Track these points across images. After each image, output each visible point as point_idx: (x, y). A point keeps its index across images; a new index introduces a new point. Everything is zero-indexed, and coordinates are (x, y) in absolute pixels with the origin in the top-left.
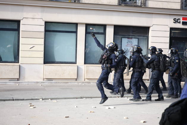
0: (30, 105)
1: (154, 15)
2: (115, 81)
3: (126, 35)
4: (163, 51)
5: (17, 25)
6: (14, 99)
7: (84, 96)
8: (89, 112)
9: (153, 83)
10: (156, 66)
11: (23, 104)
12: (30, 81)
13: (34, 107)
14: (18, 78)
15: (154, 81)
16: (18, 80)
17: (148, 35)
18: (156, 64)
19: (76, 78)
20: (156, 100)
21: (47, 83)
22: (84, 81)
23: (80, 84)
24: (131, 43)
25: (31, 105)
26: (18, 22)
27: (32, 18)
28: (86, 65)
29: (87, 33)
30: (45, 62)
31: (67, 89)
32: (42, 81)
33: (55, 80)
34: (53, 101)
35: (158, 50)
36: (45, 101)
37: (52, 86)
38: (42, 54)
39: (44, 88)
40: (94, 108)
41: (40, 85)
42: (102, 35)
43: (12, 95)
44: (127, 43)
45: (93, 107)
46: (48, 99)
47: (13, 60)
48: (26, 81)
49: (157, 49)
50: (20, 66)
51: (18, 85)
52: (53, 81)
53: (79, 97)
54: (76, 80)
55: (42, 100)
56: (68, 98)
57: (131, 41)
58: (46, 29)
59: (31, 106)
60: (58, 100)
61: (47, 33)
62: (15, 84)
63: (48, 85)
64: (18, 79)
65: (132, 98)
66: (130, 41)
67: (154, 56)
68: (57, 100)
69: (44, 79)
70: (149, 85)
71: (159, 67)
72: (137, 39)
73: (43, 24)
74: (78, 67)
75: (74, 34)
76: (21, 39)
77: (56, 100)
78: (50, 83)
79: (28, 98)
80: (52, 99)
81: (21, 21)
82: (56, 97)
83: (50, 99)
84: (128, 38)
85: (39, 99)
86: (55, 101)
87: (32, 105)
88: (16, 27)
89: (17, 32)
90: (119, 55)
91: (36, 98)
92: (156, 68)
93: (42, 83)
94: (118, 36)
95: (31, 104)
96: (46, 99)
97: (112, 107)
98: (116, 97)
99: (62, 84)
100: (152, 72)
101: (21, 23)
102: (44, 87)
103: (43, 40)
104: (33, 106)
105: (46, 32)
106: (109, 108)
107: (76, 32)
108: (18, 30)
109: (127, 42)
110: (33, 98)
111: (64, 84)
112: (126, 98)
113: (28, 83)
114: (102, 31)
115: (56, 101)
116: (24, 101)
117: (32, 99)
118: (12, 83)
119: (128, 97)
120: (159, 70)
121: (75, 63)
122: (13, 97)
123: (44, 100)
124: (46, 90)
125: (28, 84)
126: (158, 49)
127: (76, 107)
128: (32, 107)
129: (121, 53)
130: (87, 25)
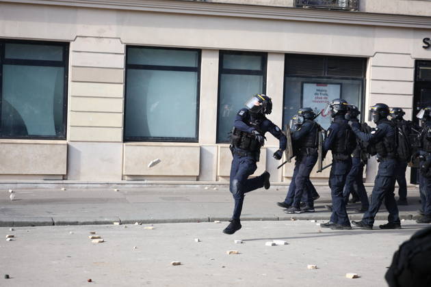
0: (90, 237)
1: (377, 31)
2: (297, 181)
3: (313, 76)
4: (404, 113)
5: (61, 54)
6: (55, 221)
7: (217, 217)
8: (228, 253)
9: (382, 188)
10: (388, 149)
11: (75, 232)
12: (92, 181)
13: (102, 240)
14: (65, 174)
15: (384, 183)
16: (63, 179)
17: (365, 76)
18: (390, 144)
19: (198, 174)
20: (382, 227)
21: (132, 186)
22: (215, 182)
23: (206, 188)
24: (324, 95)
25: (94, 236)
26: (65, 46)
27: (97, 37)
28: (220, 145)
29: (222, 71)
30: (127, 138)
31: (176, 198)
32: (121, 181)
33: (148, 178)
34: (145, 228)
35: (392, 112)
36: (126, 227)
37: (142, 192)
38: (118, 120)
39: (123, 197)
40: (238, 243)
41: (116, 190)
42: (258, 77)
43: (49, 213)
44: (316, 94)
45: (236, 241)
46: (133, 222)
47: (54, 133)
48: (83, 180)
49: (391, 109)
50: (68, 146)
51: (63, 189)
52: (146, 182)
53: (205, 217)
54: (198, 178)
55: (118, 224)
56: (179, 221)
57: (326, 91)
58: (129, 63)
59: (93, 238)
60: (156, 225)
61: (131, 71)
62: (58, 188)
63: (134, 189)
64: (64, 177)
65: (326, 222)
66: (323, 91)
67: (383, 125)
68: (154, 224)
69: (123, 176)
70: (373, 192)
71: (395, 150)
72: (339, 86)
73: (123, 50)
74: (201, 149)
75: (193, 75)
76: (70, 84)
77: (151, 224)
78: (136, 186)
79: (88, 220)
80: (141, 222)
81: (72, 44)
82: (152, 218)
83: (137, 223)
84: (318, 83)
85: (112, 223)
86: (149, 227)
87: (97, 236)
88: (60, 58)
89: (62, 69)
90: (304, 122)
91: (106, 220)
92: (389, 154)
93: (120, 186)
94: (294, 79)
95: (94, 233)
96: (128, 222)
97: (280, 243)
98: (289, 219)
99: (164, 189)
100: (378, 161)
101: (71, 49)
102: (125, 194)
103: (121, 87)
104: (99, 238)
105: (128, 70)
106: (274, 245)
107: (197, 70)
108: (64, 63)
109: (315, 91)
110: (98, 220)
111: (169, 189)
112: (314, 221)
113: (86, 185)
114: (257, 67)
115: (151, 228)
116: (78, 226)
117: (96, 223)
118: (50, 186)
119: (316, 219)
120: (396, 158)
121: (196, 140)
122: (52, 216)
123: (124, 225)
124: (128, 203)
125: (87, 188)
126: (394, 109)
127: (197, 240)
128: (97, 241)
129: (309, 119)
130: (224, 54)
